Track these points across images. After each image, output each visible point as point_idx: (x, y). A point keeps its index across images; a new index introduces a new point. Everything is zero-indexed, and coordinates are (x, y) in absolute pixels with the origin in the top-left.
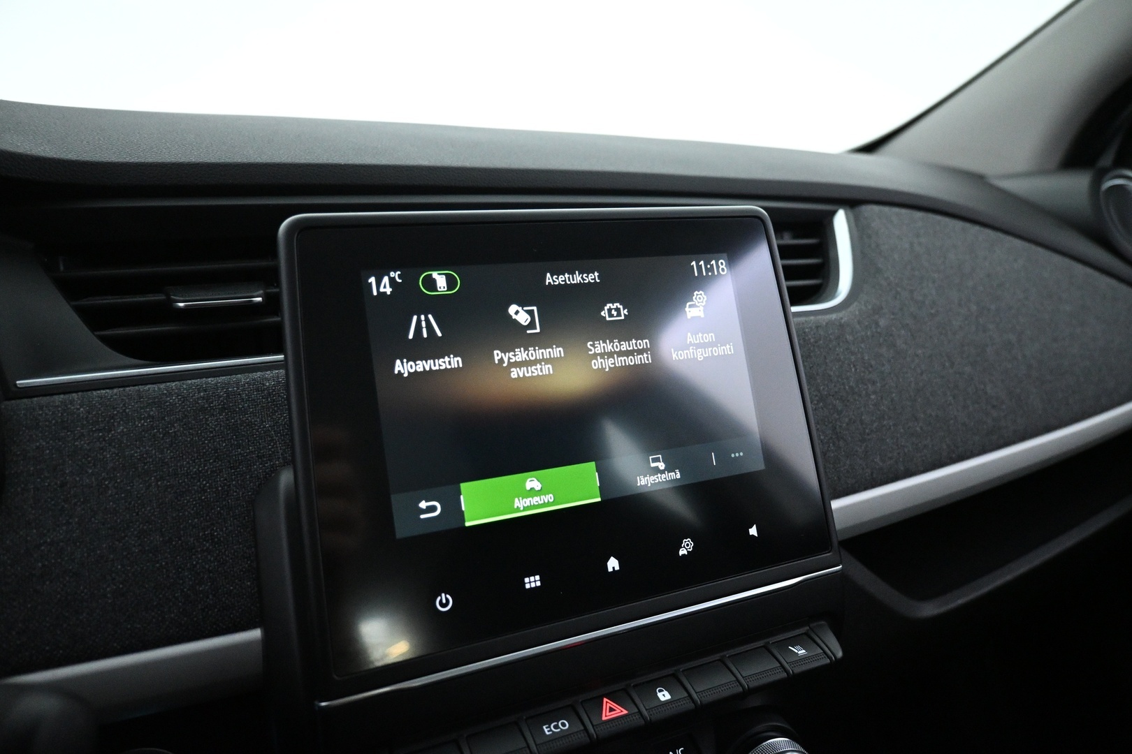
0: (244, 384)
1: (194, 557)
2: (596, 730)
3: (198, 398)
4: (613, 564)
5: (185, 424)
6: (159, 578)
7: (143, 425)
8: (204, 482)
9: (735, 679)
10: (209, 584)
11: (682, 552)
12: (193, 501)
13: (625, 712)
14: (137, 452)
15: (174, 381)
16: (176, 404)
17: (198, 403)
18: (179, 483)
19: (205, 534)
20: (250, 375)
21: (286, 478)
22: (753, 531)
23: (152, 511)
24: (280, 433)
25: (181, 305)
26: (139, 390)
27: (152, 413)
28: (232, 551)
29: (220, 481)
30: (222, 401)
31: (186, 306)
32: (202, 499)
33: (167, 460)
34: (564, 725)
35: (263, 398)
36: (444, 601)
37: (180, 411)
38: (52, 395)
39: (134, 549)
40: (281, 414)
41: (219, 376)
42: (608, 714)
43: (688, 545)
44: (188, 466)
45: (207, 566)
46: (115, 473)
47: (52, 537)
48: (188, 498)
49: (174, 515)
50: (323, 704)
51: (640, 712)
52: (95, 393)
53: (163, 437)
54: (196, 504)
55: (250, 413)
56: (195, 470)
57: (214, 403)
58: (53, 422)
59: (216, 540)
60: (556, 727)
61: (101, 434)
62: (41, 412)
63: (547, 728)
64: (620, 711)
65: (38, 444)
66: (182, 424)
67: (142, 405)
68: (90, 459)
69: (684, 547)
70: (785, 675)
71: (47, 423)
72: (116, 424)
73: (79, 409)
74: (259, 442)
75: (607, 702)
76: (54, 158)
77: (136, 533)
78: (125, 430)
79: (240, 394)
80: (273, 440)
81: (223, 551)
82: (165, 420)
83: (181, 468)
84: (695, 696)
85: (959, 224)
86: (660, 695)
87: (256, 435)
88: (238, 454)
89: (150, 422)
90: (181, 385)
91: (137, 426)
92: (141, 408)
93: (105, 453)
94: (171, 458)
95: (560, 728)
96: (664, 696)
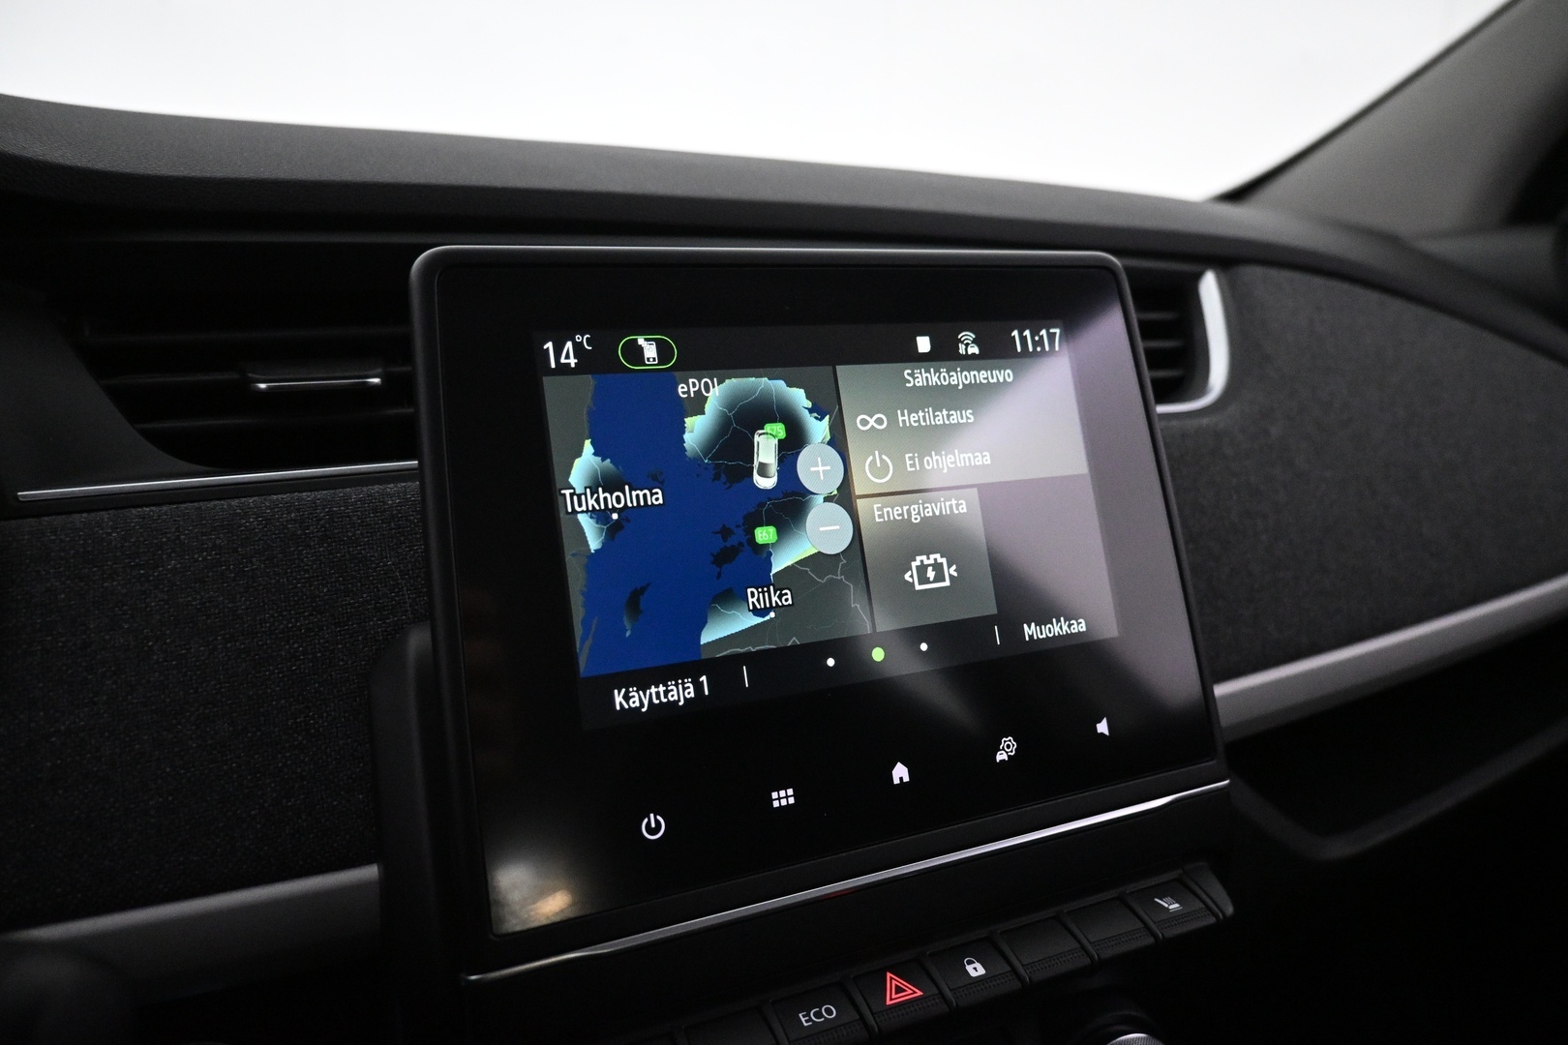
0: (356, 502)
1: (279, 756)
2: (878, 1019)
3: (287, 521)
4: (900, 773)
5: (267, 559)
6: (227, 786)
7: (205, 559)
8: (296, 645)
9: (1078, 946)
10: (302, 797)
11: (1001, 756)
12: (279, 673)
13: (919, 993)
14: (195, 599)
15: (251, 496)
16: (254, 529)
17: (288, 529)
18: (258, 645)
19: (296, 723)
20: (365, 489)
21: (418, 640)
22: (1103, 727)
23: (218, 686)
24: (408, 574)
25: (263, 386)
26: (200, 508)
27: (218, 542)
28: (337, 748)
29: (319, 643)
30: (323, 526)
31: (269, 388)
32: (292, 670)
33: (240, 611)
34: (829, 1012)
35: (383, 523)
36: (653, 825)
37: (260, 539)
38: (69, 513)
39: (190, 742)
40: (409, 547)
41: (318, 490)
42: (894, 996)
43: (1008, 746)
44: (272, 620)
45: (299, 770)
46: (163, 629)
47: (67, 723)
48: (271, 668)
49: (251, 693)
50: (473, 977)
51: (941, 993)
52: (134, 511)
53: (235, 577)
54: (284, 677)
55: (364, 545)
56: (282, 626)
57: (311, 528)
58: (72, 552)
59: (313, 731)
60: (818, 1015)
61: (142, 572)
62: (53, 537)
63: (804, 1016)
64: (912, 992)
65: (48, 585)
66: (263, 558)
67: (204, 530)
68: (125, 608)
69: (1003, 749)
70: (1151, 940)
71: (62, 554)
72: (164, 557)
73: (110, 534)
74: (377, 587)
75: (891, 978)
76: (78, 167)
77: (192, 719)
78: (179, 566)
79: (349, 516)
80: (398, 584)
81: (323, 747)
82: (237, 552)
83: (261, 624)
84: (1022, 971)
85: (1374, 297)
86: (969, 968)
87: (373, 576)
88: (347, 605)
89: (216, 554)
90: (262, 503)
91: (196, 561)
92: (203, 534)
93: (148, 600)
94: (247, 609)
95: (823, 1016)
96: (976, 970)
